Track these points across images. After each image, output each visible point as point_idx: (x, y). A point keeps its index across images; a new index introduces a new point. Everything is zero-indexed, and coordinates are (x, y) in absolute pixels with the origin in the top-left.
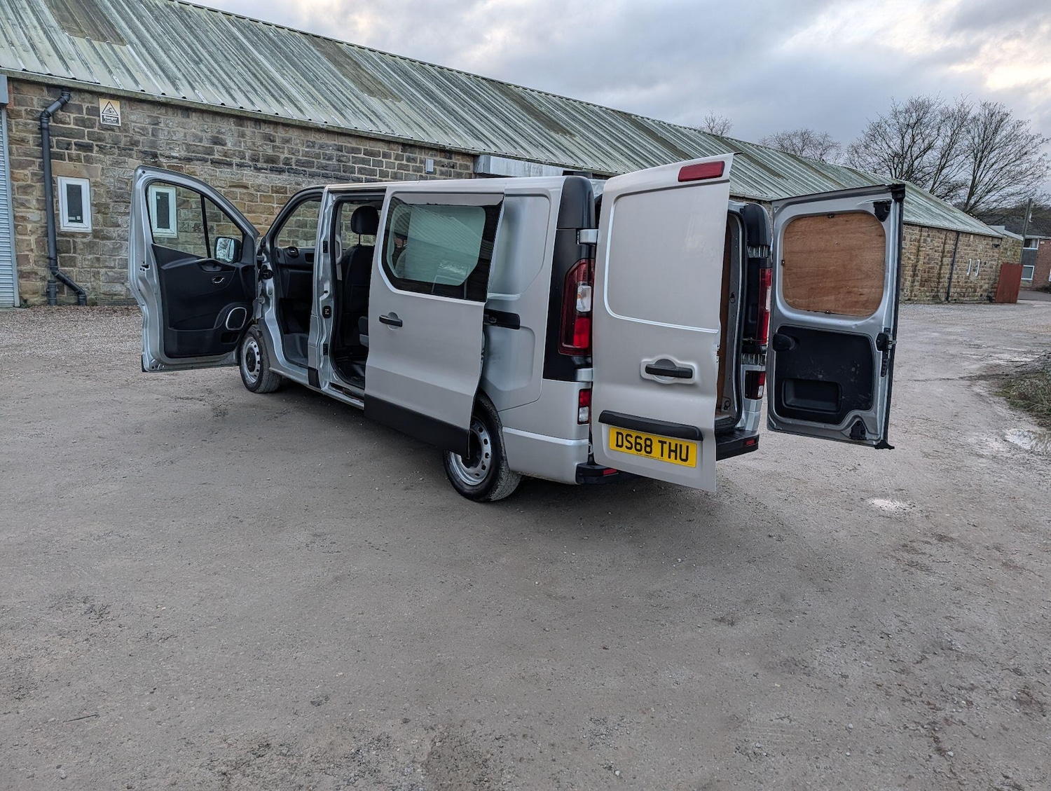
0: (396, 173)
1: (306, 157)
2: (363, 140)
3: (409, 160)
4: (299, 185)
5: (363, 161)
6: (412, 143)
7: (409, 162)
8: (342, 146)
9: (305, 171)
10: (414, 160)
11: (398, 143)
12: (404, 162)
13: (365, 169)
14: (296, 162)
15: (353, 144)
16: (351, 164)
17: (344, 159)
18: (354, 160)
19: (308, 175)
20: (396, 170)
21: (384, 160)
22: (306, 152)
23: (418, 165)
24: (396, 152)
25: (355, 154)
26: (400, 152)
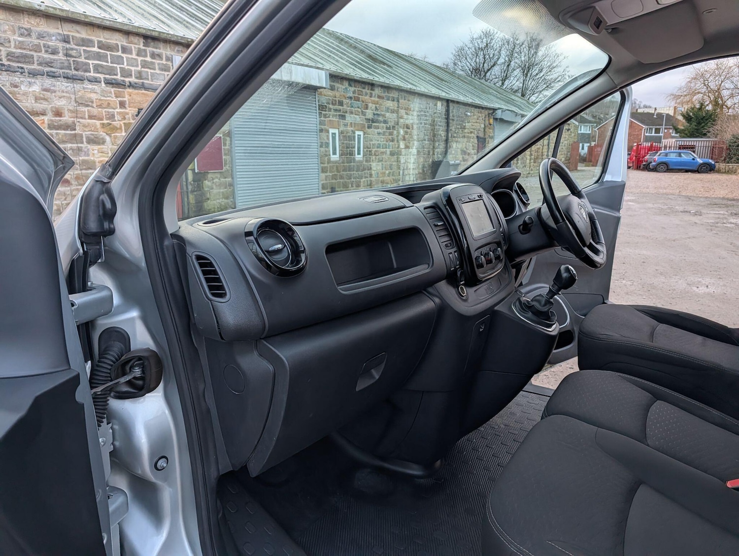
0: (140, 72)
1: (20, 48)
2: (96, 29)
3: (153, 56)
4: (16, 86)
5: (98, 57)
6: (156, 34)
7: (154, 58)
8: (68, 36)
9: (22, 68)
10: (159, 56)
11: (137, 34)
12: (149, 59)
13: (102, 66)
14: (8, 55)
15: (83, 33)
16: (82, 59)
17: (73, 53)
18: (87, 55)
19: (27, 74)
20: (139, 68)
21: (124, 55)
22: (20, 42)
23: (164, 62)
24: (137, 46)
25: (88, 47)
26: (142, 47)
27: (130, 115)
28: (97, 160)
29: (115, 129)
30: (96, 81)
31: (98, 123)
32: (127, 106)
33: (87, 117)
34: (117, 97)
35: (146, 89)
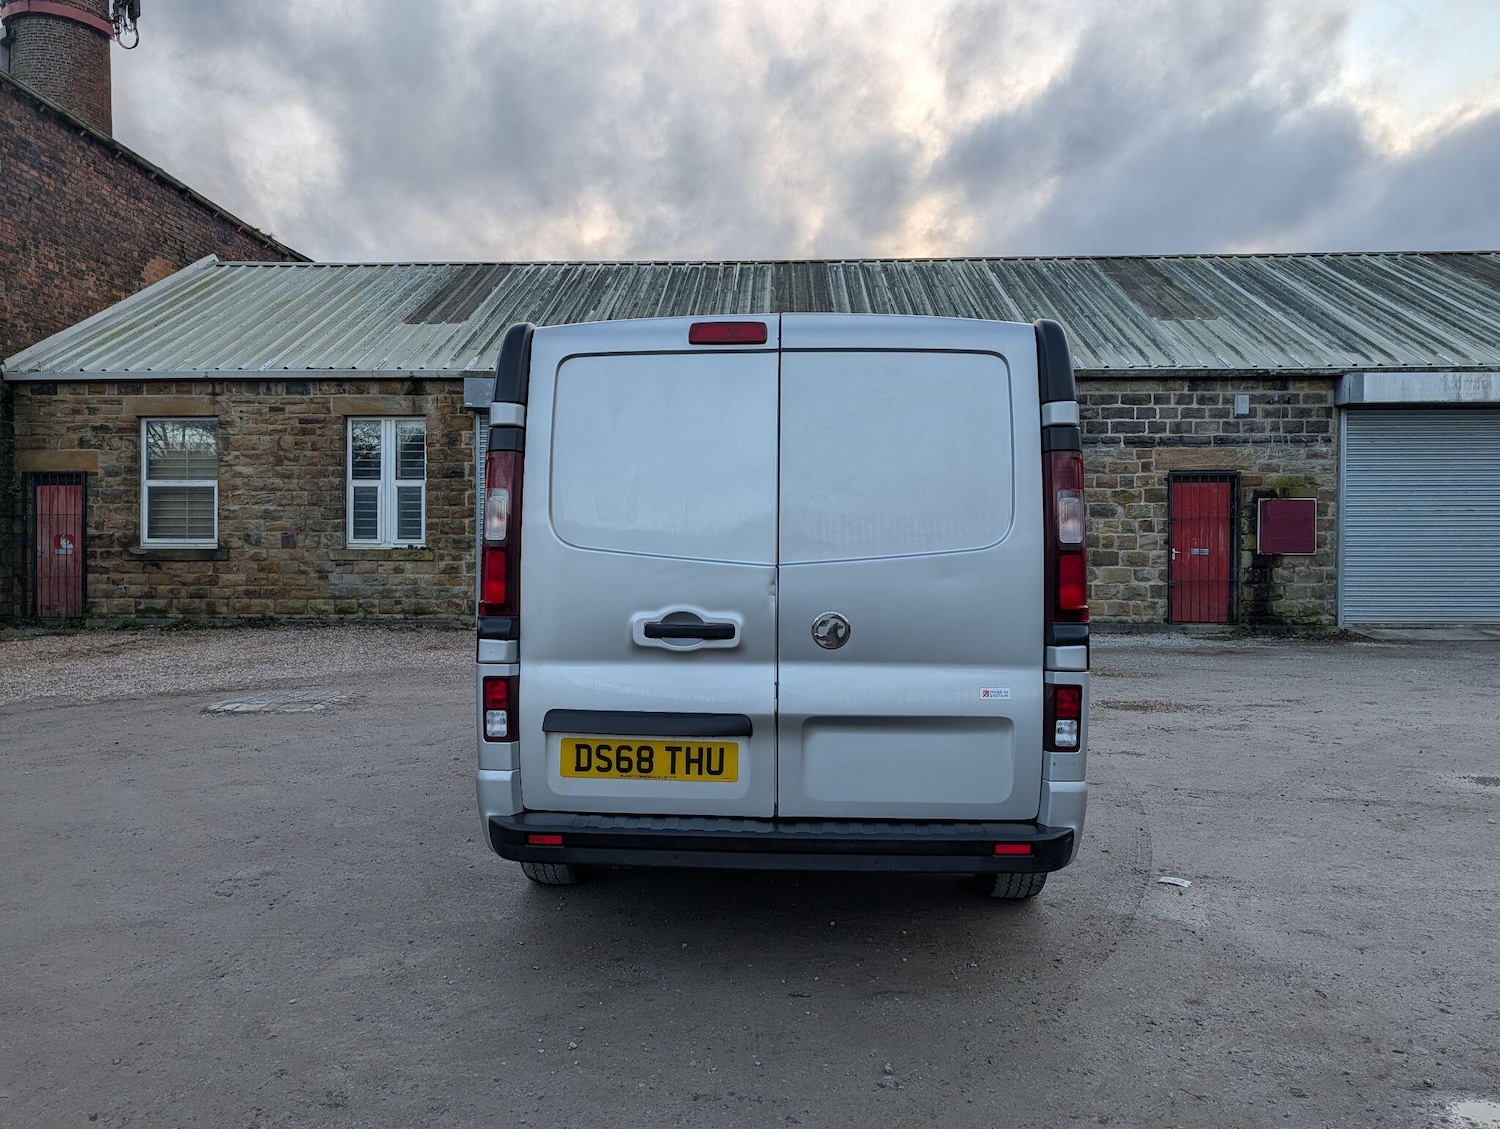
0: (1178, 425)
2: (1120, 383)
5: (1121, 413)
6: (1204, 374)
7: (1204, 404)
8: (1086, 395)
10: (1213, 400)
11: (1182, 378)
12: (1195, 406)
13: (1124, 424)
15: (1105, 390)
16: (1101, 419)
17: (1088, 414)
18: (1106, 413)
20: (1178, 420)
21: (1157, 407)
23: (1220, 406)
24: (1177, 392)
25: (1107, 404)
26: (1186, 392)
27: (1156, 480)
28: (1101, 536)
29: (1132, 497)
30: (1114, 442)
31: (1109, 491)
32: (1152, 468)
33: (1094, 485)
34: (1139, 458)
35: (1184, 444)
